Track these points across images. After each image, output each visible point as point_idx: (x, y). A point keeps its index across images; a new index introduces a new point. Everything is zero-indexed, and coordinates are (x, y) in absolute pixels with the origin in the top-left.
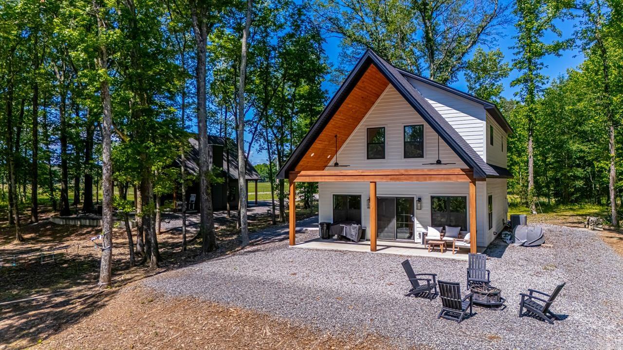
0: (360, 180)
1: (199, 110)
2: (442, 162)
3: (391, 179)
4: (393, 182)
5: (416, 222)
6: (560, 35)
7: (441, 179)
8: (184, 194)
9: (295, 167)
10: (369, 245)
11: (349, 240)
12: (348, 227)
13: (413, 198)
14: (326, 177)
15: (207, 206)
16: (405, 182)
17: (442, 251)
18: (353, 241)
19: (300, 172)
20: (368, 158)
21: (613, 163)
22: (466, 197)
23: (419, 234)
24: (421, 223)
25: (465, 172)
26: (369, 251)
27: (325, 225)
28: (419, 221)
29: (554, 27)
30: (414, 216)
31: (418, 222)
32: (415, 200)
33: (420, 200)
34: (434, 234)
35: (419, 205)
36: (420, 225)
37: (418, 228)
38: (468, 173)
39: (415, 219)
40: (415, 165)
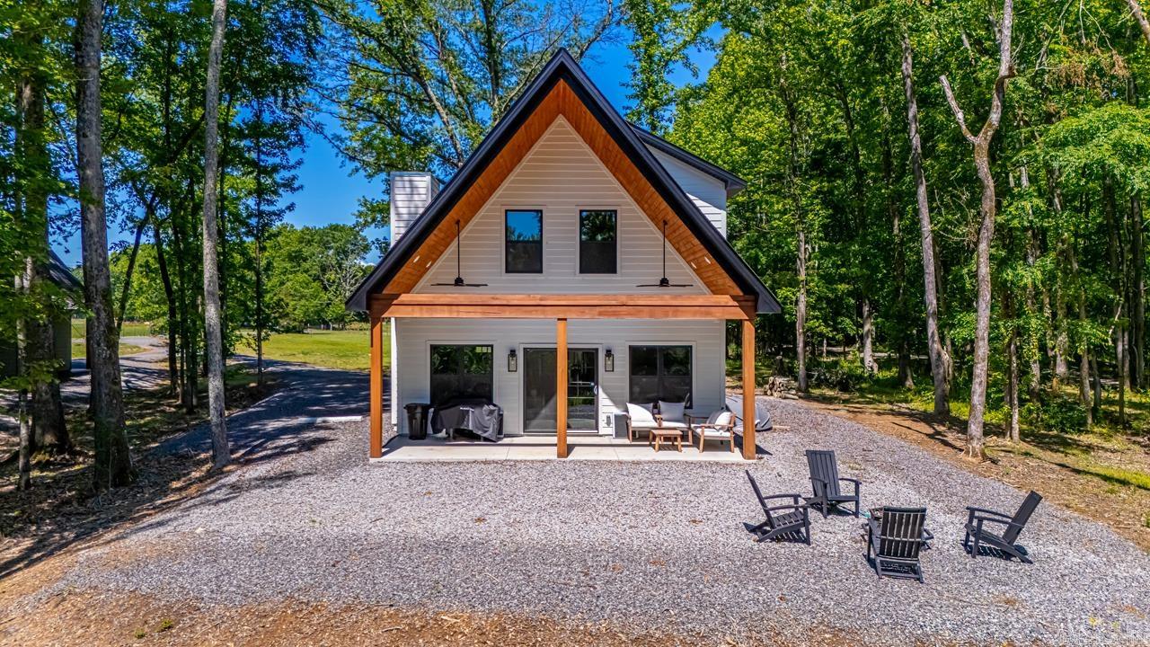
0: (537, 315)
1: (85, 136)
2: (670, 283)
3: (600, 314)
4: (604, 319)
5: (602, 395)
6: (695, 74)
7: (695, 314)
8: (22, 345)
9: (385, 286)
10: (556, 445)
11: (477, 437)
12: (477, 411)
13: (597, 350)
14: (461, 308)
15: (109, 375)
16: (630, 319)
17: (657, 447)
18: (486, 439)
19: (397, 296)
20: (507, 271)
21: (802, 291)
22: (691, 347)
23: (608, 418)
24: (611, 397)
25: (738, 301)
26: (554, 457)
27: (419, 410)
28: (606, 393)
29: (687, 59)
30: (597, 384)
31: (605, 396)
32: (601, 356)
33: (609, 353)
34: (640, 416)
35: (609, 363)
36: (608, 402)
37: (606, 408)
38: (744, 303)
39: (600, 390)
40: (599, 287)
